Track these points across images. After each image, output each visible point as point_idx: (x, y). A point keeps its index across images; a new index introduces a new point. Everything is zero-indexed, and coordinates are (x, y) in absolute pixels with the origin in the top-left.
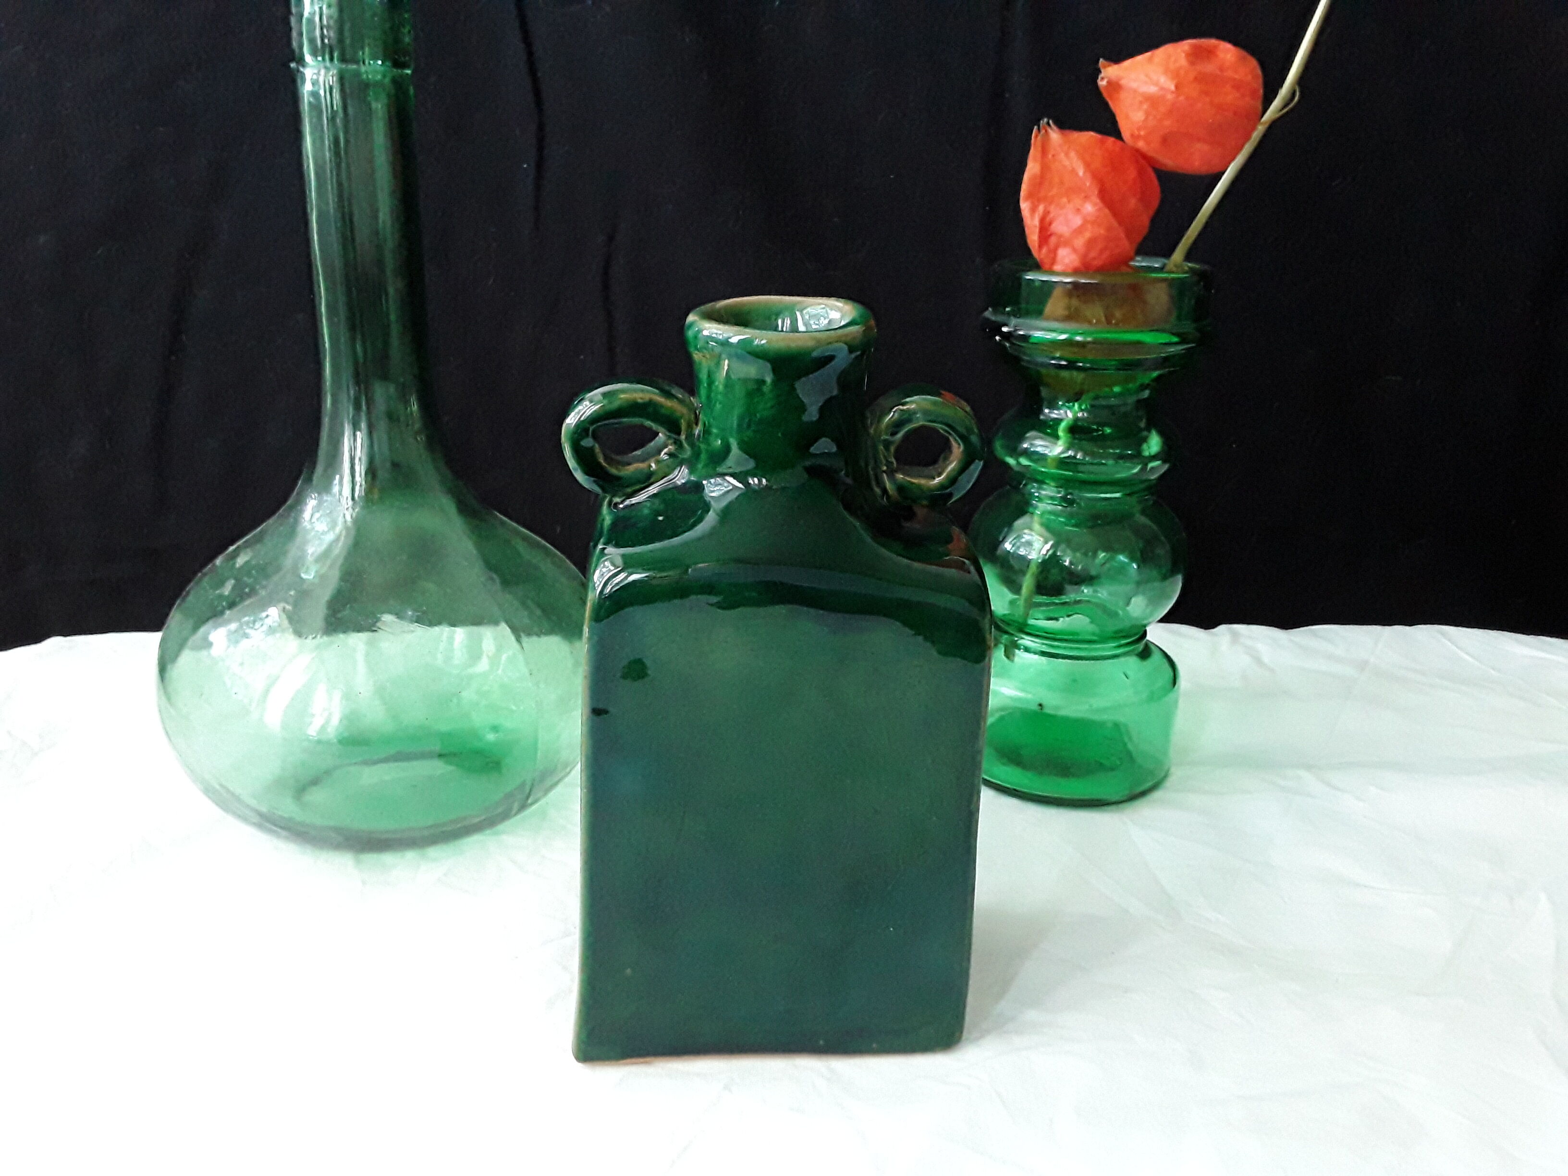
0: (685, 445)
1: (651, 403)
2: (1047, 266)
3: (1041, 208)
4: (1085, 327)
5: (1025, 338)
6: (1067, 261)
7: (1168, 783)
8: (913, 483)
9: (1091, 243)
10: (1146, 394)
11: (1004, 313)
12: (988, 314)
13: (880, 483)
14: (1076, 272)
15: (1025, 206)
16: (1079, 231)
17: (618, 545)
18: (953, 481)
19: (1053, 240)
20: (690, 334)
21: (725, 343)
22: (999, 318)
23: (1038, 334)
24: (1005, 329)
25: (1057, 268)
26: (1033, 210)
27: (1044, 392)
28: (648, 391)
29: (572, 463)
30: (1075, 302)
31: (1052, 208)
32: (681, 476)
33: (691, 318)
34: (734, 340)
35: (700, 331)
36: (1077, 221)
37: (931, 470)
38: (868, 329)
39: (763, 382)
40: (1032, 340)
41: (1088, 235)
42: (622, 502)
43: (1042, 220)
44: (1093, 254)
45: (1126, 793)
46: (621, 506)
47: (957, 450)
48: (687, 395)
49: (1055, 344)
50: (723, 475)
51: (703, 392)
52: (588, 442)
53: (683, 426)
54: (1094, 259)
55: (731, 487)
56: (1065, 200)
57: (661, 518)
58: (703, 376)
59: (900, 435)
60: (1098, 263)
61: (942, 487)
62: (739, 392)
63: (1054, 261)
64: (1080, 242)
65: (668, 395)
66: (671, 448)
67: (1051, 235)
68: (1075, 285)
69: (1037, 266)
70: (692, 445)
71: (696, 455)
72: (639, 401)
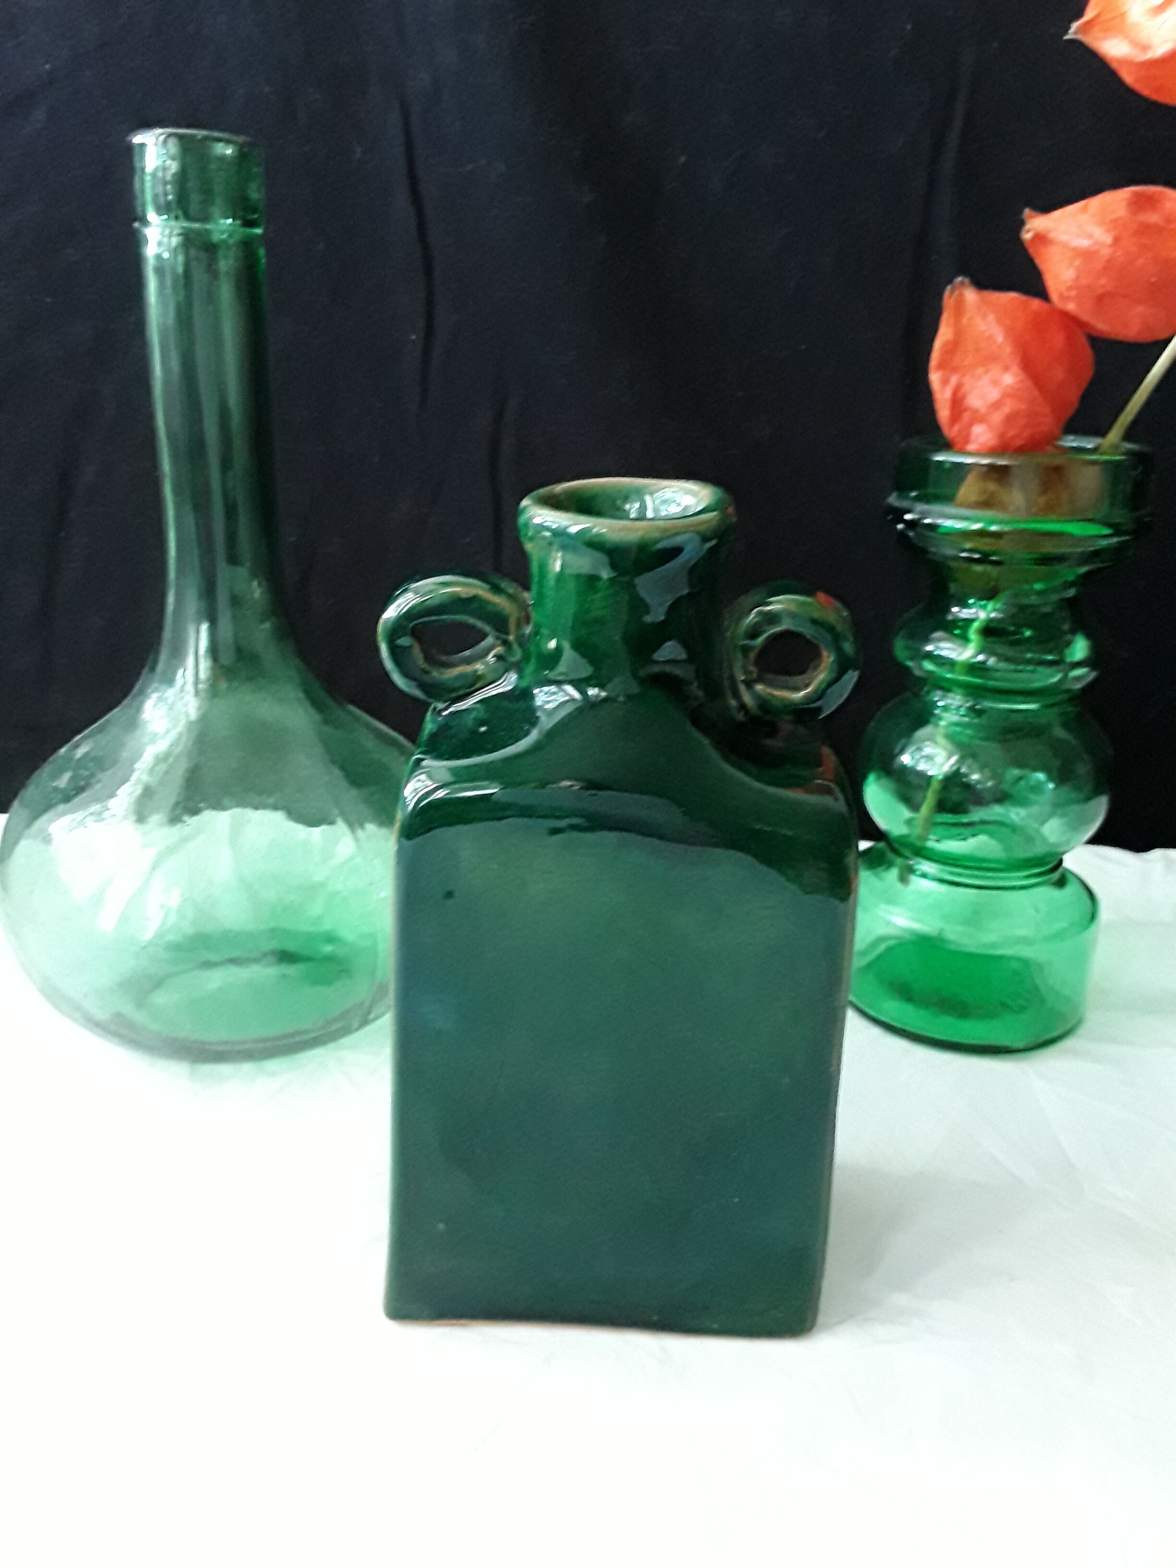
0: (515, 647)
1: (474, 598)
2: (959, 446)
3: (954, 380)
4: (1000, 515)
5: (932, 527)
6: (982, 439)
7: (1081, 1031)
8: (773, 696)
9: (1009, 419)
10: (1071, 592)
11: (907, 498)
12: (893, 499)
13: (736, 695)
14: (992, 451)
15: (935, 378)
16: (996, 405)
17: (437, 757)
18: (820, 694)
19: (966, 416)
20: (522, 520)
21: (560, 534)
22: (905, 504)
23: (948, 523)
24: (908, 517)
25: (971, 447)
26: (945, 382)
27: (953, 588)
28: (475, 586)
29: (389, 664)
30: (992, 486)
31: (967, 379)
32: (508, 683)
33: (525, 502)
34: (573, 530)
35: (531, 518)
36: (994, 394)
37: (798, 680)
38: (724, 516)
39: (599, 577)
40: (941, 530)
41: (1007, 409)
42: (446, 709)
43: (955, 393)
44: (1011, 433)
45: (1030, 1040)
46: (445, 713)
47: (828, 658)
48: (520, 589)
49: (967, 535)
50: (558, 683)
51: (534, 587)
52: (404, 641)
53: (512, 626)
54: (1014, 437)
55: (567, 698)
56: (980, 371)
57: (483, 729)
58: (535, 568)
59: (760, 640)
60: (1019, 442)
61: (809, 699)
62: (571, 586)
63: (967, 441)
64: (997, 417)
65: (496, 589)
66: (499, 650)
67: (965, 410)
68: (992, 468)
69: (947, 446)
70: (521, 645)
71: (526, 658)
72: (463, 596)
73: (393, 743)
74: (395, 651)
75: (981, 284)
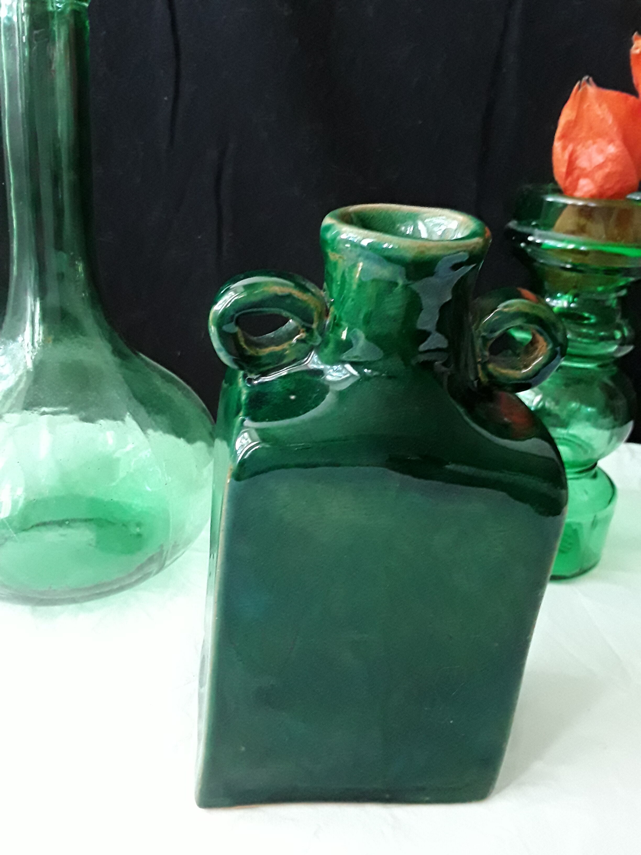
0: (317, 334)
1: (289, 296)
2: (569, 192)
3: (570, 147)
4: (590, 240)
5: (539, 245)
6: (586, 189)
8: (499, 372)
9: (608, 176)
10: (623, 293)
11: (529, 225)
12: (513, 224)
13: (474, 372)
14: (592, 197)
15: (557, 145)
16: (600, 166)
17: (254, 419)
18: (537, 372)
19: (576, 173)
20: (326, 235)
21: (356, 246)
22: (526, 230)
23: (550, 243)
24: (530, 239)
25: (578, 194)
26: (564, 148)
27: (547, 285)
28: (287, 286)
29: (216, 343)
30: (583, 221)
31: (579, 148)
32: (311, 362)
33: (328, 221)
34: (365, 243)
35: (338, 233)
36: (599, 159)
39: (396, 284)
40: (543, 247)
41: (607, 170)
42: (257, 379)
43: (571, 155)
44: (607, 186)
46: (256, 382)
49: (564, 251)
50: (342, 363)
51: (336, 288)
52: (232, 328)
53: (315, 317)
54: (609, 189)
55: (348, 375)
56: (590, 142)
57: (293, 397)
58: (338, 274)
60: (610, 193)
62: (370, 291)
63: (575, 188)
64: (599, 175)
65: (305, 289)
66: (302, 335)
67: (576, 168)
68: (585, 207)
69: (559, 191)
70: (322, 334)
71: (325, 343)
72: (280, 294)
73: (171, 380)
74: (222, 335)
75: (601, 83)
